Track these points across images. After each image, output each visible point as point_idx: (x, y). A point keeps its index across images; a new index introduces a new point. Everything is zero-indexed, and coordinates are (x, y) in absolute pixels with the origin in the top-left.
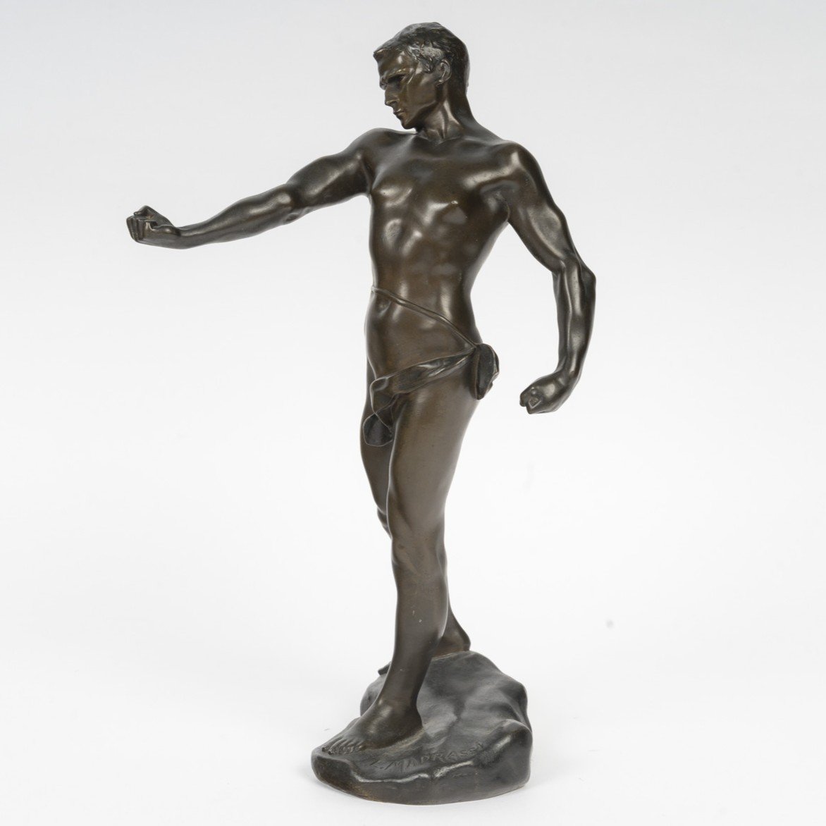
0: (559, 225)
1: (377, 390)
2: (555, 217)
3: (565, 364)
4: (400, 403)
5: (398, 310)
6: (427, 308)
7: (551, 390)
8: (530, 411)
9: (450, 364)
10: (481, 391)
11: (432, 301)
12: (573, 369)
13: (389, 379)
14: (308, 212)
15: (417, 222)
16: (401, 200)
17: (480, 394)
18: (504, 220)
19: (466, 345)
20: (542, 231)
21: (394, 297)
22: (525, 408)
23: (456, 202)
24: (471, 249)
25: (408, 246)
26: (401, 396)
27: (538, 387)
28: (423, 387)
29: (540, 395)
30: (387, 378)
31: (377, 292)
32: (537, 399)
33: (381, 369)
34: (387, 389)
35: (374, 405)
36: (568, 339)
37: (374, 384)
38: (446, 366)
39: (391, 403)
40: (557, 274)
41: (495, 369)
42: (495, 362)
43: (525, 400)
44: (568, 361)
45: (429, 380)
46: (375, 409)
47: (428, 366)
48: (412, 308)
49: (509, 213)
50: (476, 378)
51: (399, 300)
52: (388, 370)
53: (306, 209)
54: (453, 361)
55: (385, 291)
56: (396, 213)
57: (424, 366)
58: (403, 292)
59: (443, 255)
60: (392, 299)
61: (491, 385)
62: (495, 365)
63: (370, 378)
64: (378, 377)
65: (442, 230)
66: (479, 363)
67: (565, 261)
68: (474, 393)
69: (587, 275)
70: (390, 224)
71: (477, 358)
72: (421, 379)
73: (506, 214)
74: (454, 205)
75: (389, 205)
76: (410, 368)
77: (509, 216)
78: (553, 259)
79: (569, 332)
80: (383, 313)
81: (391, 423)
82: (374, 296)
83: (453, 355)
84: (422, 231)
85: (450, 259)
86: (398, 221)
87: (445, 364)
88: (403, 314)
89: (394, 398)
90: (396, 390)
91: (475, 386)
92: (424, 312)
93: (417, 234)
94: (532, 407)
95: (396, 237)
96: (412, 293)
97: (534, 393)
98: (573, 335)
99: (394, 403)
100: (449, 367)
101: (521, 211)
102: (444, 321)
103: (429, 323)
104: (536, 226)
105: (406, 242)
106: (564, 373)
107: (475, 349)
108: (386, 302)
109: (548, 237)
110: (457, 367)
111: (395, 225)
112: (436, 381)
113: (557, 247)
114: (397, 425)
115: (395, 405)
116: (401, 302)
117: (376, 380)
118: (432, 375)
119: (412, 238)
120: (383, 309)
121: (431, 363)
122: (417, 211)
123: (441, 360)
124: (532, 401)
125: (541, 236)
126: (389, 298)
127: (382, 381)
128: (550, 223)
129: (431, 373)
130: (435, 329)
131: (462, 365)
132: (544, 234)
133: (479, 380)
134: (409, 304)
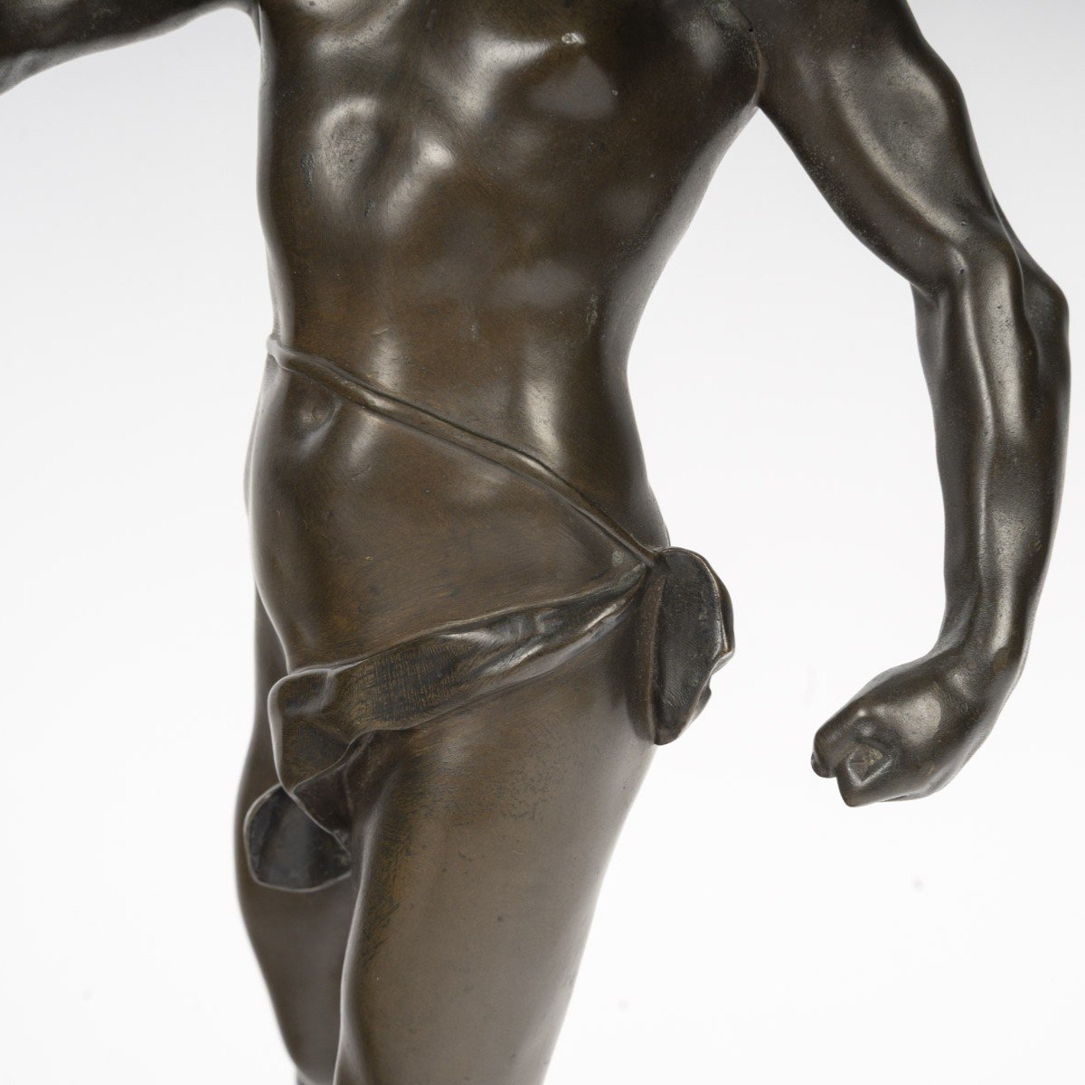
0: (940, 118)
1: (294, 711)
2: (926, 88)
3: (971, 624)
4: (376, 761)
5: (369, 429)
6: (474, 426)
7: (923, 715)
8: (851, 796)
9: (560, 630)
10: (668, 718)
11: (493, 402)
12: (1000, 639)
13: (339, 675)
14: (32, 69)
15: (436, 111)
16: (373, 32)
17: (667, 724)
18: (744, 101)
19: (618, 557)
20: (882, 138)
21: (353, 387)
22: (833, 781)
23: (576, 38)
24: (629, 205)
25: (403, 197)
26: (379, 737)
27: (881, 711)
28: (462, 711)
29: (888, 738)
30: (331, 672)
31: (290, 364)
32: (877, 754)
33: (309, 639)
34: (333, 713)
35: (284, 761)
36: (982, 531)
37: (282, 689)
38: (547, 637)
39: (344, 760)
40: (935, 296)
41: (720, 638)
42: (719, 615)
43: (835, 759)
44: (983, 612)
45: (488, 688)
46: (289, 778)
47: (481, 636)
48: (423, 428)
49: (762, 75)
50: (651, 671)
51: (369, 397)
52: (334, 647)
53: (27, 58)
54: (572, 616)
55: (319, 363)
56: (356, 76)
57: (465, 635)
58: (386, 368)
59: (532, 233)
60: (344, 393)
61: (708, 693)
62: (719, 624)
63: (269, 666)
64: (297, 666)
65: (525, 142)
66: (662, 616)
67: (964, 250)
68: (645, 720)
69: (1042, 297)
70: (336, 114)
71: (655, 600)
72: (457, 684)
73: (753, 76)
74: (572, 47)
75: (328, 46)
76: (415, 644)
77: (760, 86)
78: (920, 242)
79: (983, 505)
80: (313, 440)
81: (345, 821)
82: (279, 378)
83: (571, 597)
84: (454, 146)
85: (558, 247)
86: (363, 106)
87: (542, 628)
88: (384, 449)
89: (357, 744)
90: (366, 719)
91: (649, 698)
92: (467, 440)
93: (435, 154)
94: (858, 783)
95: (357, 165)
96: (421, 371)
97: (867, 731)
98: (998, 515)
99: (353, 758)
100: (558, 639)
101: (804, 67)
102: (538, 476)
103: (486, 480)
104: (857, 120)
105: (395, 184)
106: (969, 653)
107: (648, 570)
108: (325, 401)
109: (902, 162)
110: (587, 640)
111: (353, 121)
112: (511, 693)
113: (936, 198)
114: (369, 832)
115: (360, 766)
116: (379, 402)
117: (292, 674)
118: (496, 668)
119: (417, 169)
120: (314, 427)
121: (489, 625)
122: (434, 73)
123: (529, 614)
124: (858, 760)
125: (879, 158)
126: (335, 387)
127: (313, 683)
128: (908, 110)
129: (494, 662)
130: (506, 504)
131: (607, 628)
132: (889, 150)
133: (661, 678)
134: (410, 411)
